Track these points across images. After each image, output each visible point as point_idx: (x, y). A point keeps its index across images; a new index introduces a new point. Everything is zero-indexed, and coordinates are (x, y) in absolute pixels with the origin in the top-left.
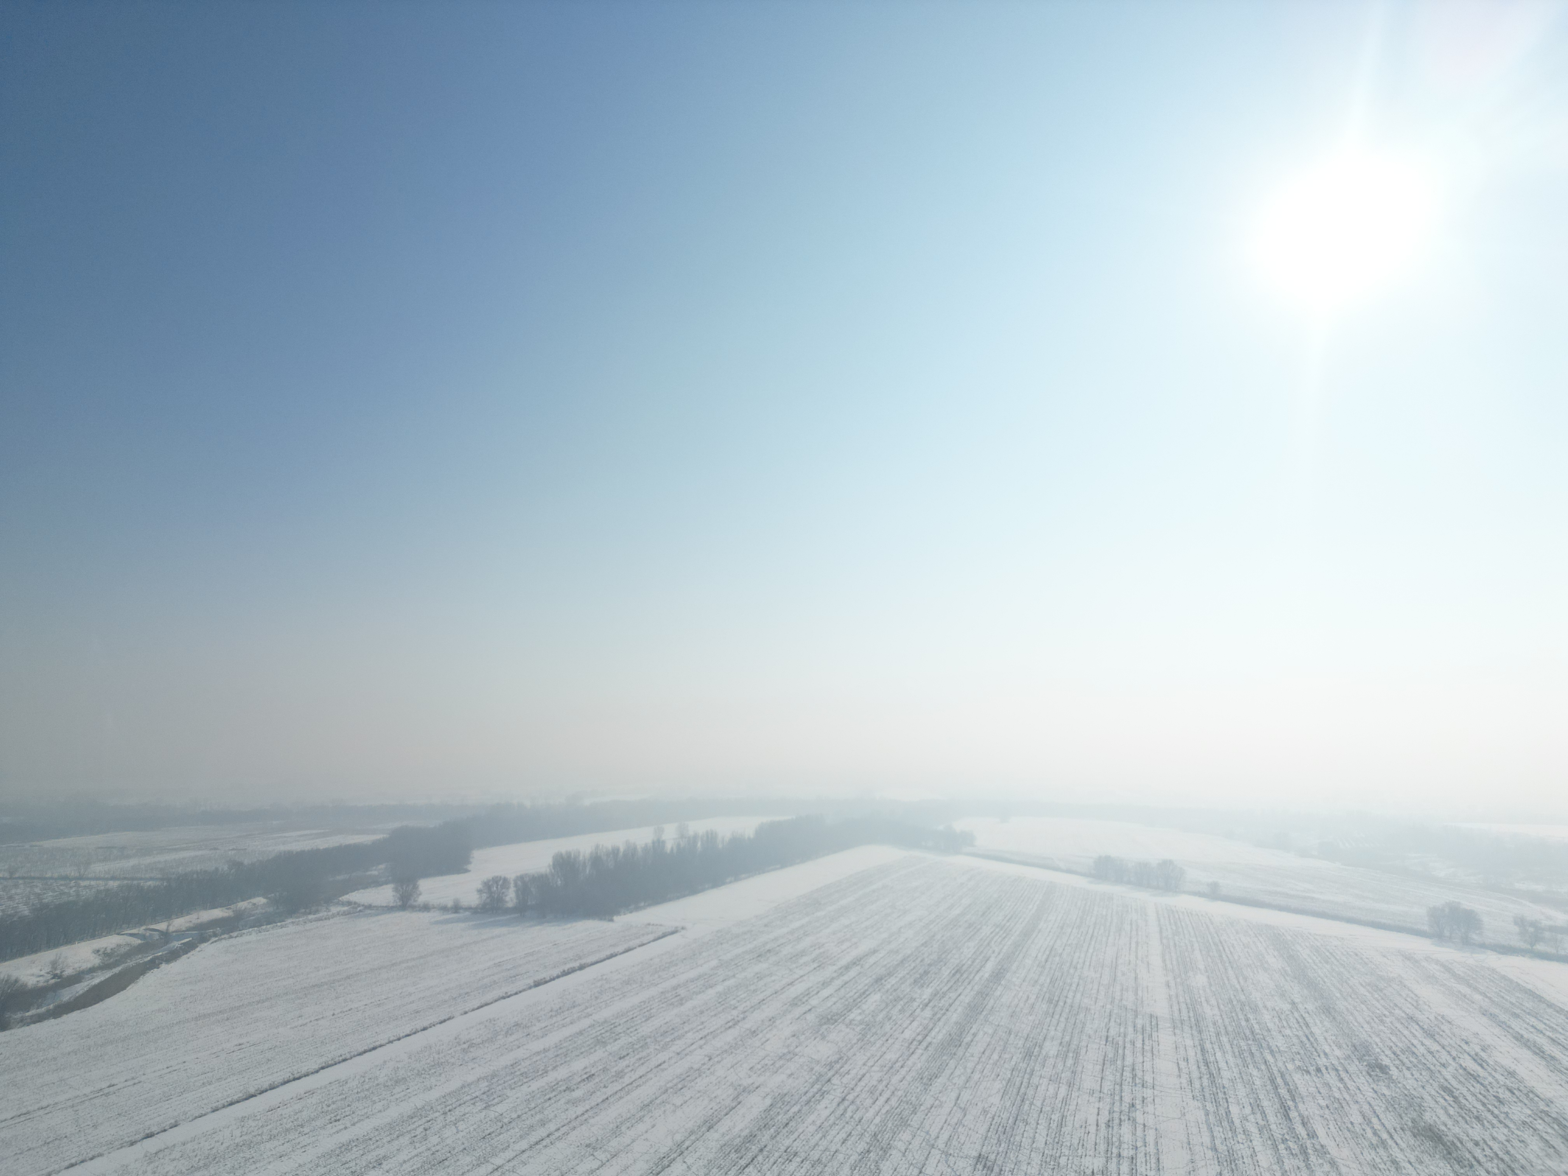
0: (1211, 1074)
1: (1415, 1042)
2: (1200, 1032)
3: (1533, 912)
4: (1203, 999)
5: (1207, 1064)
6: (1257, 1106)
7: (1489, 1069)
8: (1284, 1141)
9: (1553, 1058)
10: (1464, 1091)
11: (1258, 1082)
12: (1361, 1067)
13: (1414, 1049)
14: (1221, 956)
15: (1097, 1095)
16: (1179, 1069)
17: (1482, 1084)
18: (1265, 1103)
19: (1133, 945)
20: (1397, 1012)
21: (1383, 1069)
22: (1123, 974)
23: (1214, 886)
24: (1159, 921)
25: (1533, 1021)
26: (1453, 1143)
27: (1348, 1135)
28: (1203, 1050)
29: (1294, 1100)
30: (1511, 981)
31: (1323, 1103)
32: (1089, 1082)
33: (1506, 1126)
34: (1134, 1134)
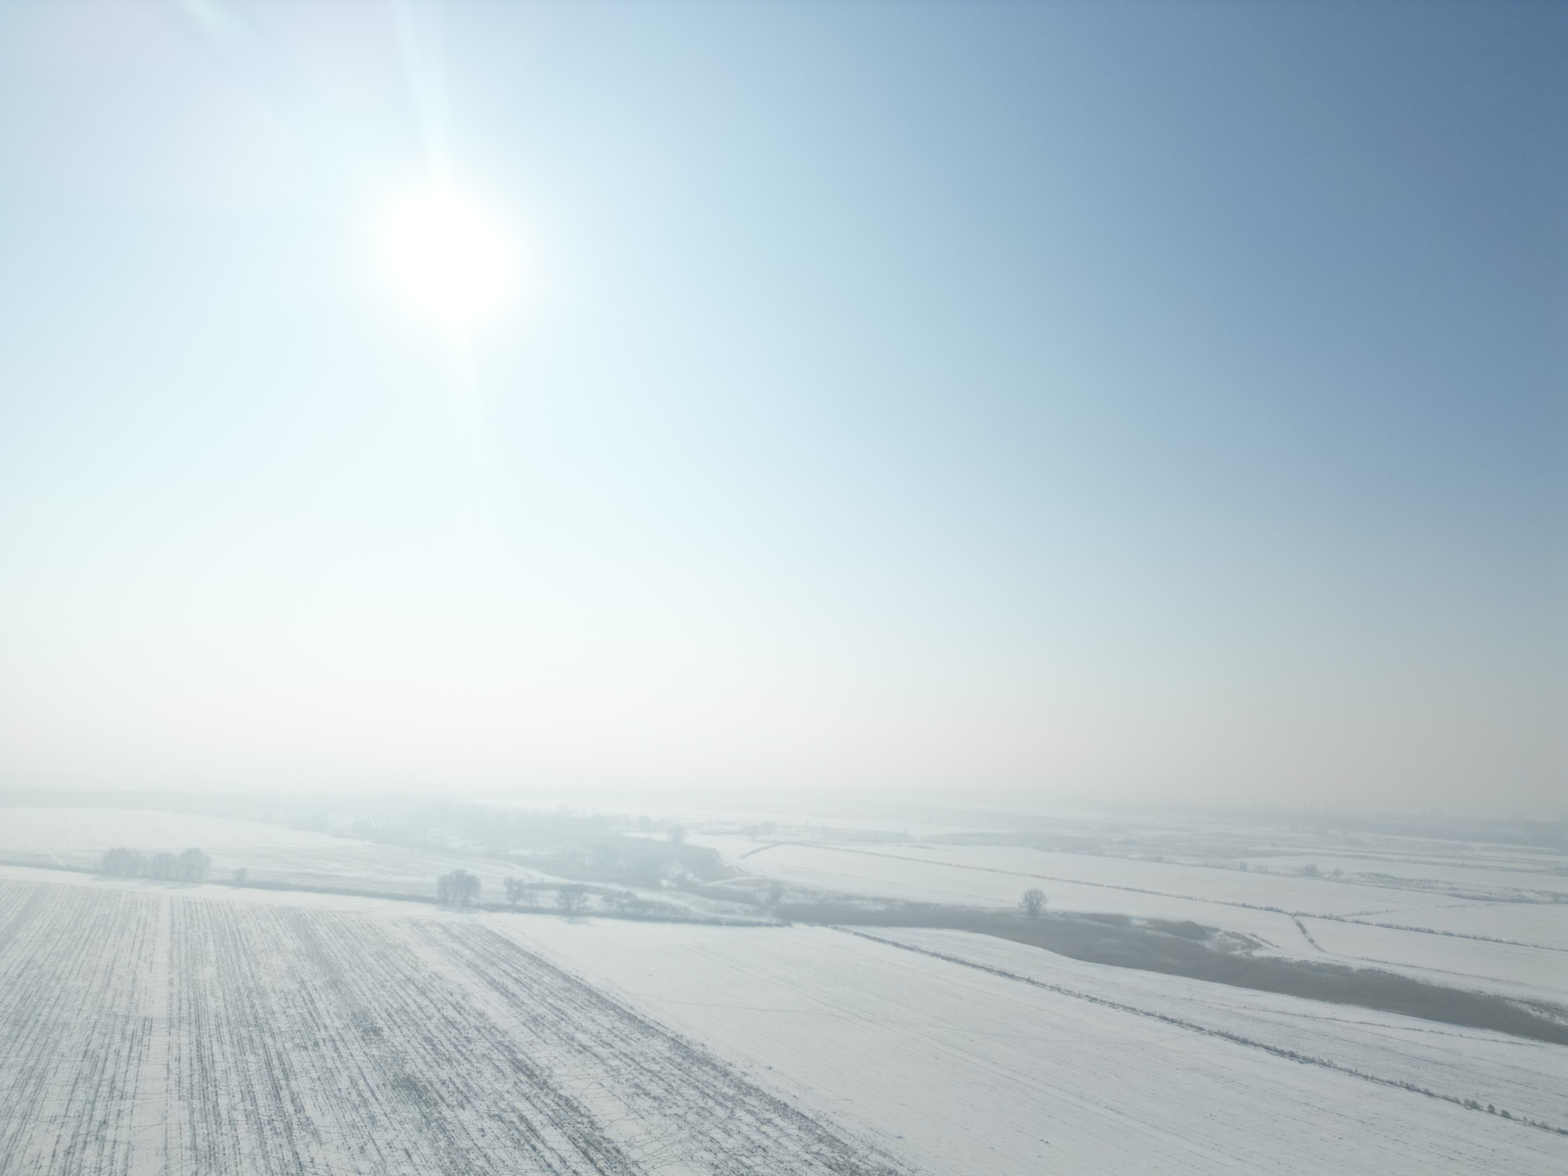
0: (204, 1069)
1: (409, 1001)
2: (199, 1028)
3: (521, 873)
4: (208, 992)
5: (201, 1060)
6: (249, 1093)
7: (465, 1014)
8: (271, 1121)
9: (514, 995)
10: (442, 1038)
11: (253, 1068)
12: (356, 1033)
13: (407, 1008)
14: (236, 945)
15: (59, 1121)
16: (169, 1071)
17: (458, 1029)
18: (257, 1088)
19: (137, 945)
20: (398, 975)
21: (377, 1031)
22: (119, 978)
23: (242, 872)
24: (172, 914)
25: (505, 966)
26: (425, 1087)
27: (333, 1101)
28: (199, 1045)
29: (287, 1078)
30: (494, 934)
31: (315, 1075)
32: (51, 1107)
33: (470, 1062)
34: (100, 1154)
